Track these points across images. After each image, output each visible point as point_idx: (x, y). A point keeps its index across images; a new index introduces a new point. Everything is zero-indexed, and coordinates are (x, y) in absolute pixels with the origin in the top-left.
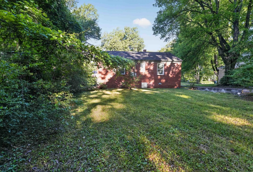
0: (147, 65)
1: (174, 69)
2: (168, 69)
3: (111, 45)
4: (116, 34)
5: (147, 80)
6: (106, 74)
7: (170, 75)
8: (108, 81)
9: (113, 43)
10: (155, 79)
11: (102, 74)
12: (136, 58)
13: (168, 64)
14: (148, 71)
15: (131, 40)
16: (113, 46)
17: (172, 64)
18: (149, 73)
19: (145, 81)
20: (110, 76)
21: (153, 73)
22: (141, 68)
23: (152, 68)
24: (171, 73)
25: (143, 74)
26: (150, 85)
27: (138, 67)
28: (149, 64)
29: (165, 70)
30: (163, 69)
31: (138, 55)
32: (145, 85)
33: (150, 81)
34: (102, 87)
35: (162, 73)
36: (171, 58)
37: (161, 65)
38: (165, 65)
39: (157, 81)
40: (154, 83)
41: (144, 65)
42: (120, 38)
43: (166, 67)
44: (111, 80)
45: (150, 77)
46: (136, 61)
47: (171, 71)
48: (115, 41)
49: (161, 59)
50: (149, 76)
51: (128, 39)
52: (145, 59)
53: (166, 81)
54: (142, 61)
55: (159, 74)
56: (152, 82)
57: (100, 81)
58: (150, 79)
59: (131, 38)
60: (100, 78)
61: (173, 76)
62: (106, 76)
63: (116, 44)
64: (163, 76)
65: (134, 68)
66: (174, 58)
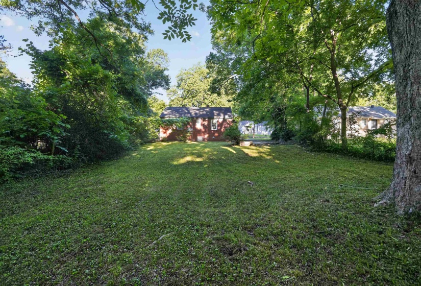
0: (202, 121)
1: (226, 125)
2: (221, 125)
3: (189, 87)
5: (202, 134)
6: (167, 129)
7: (222, 130)
8: (168, 135)
10: (209, 134)
11: (164, 129)
12: (194, 115)
13: (221, 120)
14: (203, 127)
17: (224, 120)
19: (200, 135)
20: (170, 131)
21: (207, 128)
22: (197, 124)
23: (206, 123)
24: (223, 128)
25: (199, 129)
26: (205, 139)
27: (194, 122)
28: (204, 120)
29: (218, 126)
32: (200, 138)
33: (205, 134)
34: (164, 140)
35: (215, 128)
37: (215, 121)
38: (218, 121)
39: (211, 134)
40: (208, 137)
41: (200, 121)
43: (218, 123)
44: (171, 134)
45: (204, 132)
46: (193, 118)
47: (223, 126)
48: (193, 81)
49: (215, 115)
50: (203, 130)
52: (201, 116)
53: (219, 135)
54: (197, 118)
55: (212, 129)
56: (206, 136)
57: (162, 135)
60: (163, 133)
61: (225, 131)
62: (167, 131)
63: (195, 85)
64: (217, 130)
65: (191, 124)
66: (226, 114)
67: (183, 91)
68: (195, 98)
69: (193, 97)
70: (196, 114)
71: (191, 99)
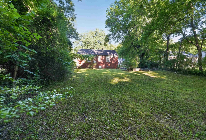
0: (101, 57)
1: (114, 59)
2: (111, 59)
3: (86, 40)
4: (89, 32)
5: (102, 64)
6: (81, 61)
7: (112, 62)
8: (82, 65)
9: (87, 39)
10: (105, 64)
11: (79, 61)
12: (96, 54)
13: (112, 57)
14: (102, 60)
15: (100, 37)
16: (87, 41)
17: (114, 57)
18: (102, 61)
19: (100, 65)
20: (83, 62)
21: (104, 61)
22: (98, 58)
23: (104, 59)
24: (113, 61)
25: (100, 61)
26: (103, 67)
27: (97, 58)
28: (102, 57)
29: (110, 60)
30: (109, 59)
31: (98, 52)
32: (100, 67)
33: (103, 65)
34: (80, 68)
35: (109, 61)
36: (113, 54)
37: (108, 57)
39: (106, 65)
40: (105, 66)
41: (100, 57)
42: (92, 35)
43: (110, 58)
44: (83, 64)
46: (96, 55)
47: (113, 60)
48: (88, 37)
49: (108, 54)
50: (102, 62)
51: (98, 36)
52: (101, 54)
53: (111, 65)
54: (99, 55)
55: (107, 62)
56: (104, 66)
57: (78, 65)
58: (103, 64)
59: (99, 36)
60: (79, 63)
61: (114, 63)
62: (81, 62)
63: (89, 39)
64: (109, 63)
65: (95, 58)
66: (114, 54)
67: (82, 42)
68: (89, 46)
69: (88, 46)
70: (97, 53)
71: (87, 47)
